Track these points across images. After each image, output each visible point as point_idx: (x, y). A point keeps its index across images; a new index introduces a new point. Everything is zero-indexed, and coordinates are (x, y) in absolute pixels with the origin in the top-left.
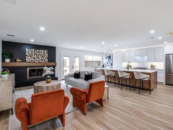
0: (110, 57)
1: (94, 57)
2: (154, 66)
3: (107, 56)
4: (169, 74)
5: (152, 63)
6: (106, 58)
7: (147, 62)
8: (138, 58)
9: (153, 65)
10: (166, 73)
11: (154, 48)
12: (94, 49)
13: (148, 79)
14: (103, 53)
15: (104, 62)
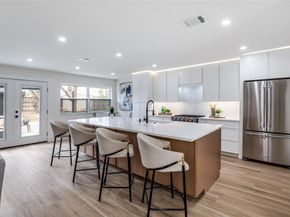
0: (129, 90)
1: (91, 89)
2: (218, 112)
3: (123, 86)
4: (250, 133)
5: (213, 104)
6: (122, 92)
7: (203, 101)
8: (184, 91)
9: (217, 108)
10: (245, 130)
11: (219, 66)
12: (77, 68)
13: (181, 170)
14: (116, 81)
15: (118, 100)
